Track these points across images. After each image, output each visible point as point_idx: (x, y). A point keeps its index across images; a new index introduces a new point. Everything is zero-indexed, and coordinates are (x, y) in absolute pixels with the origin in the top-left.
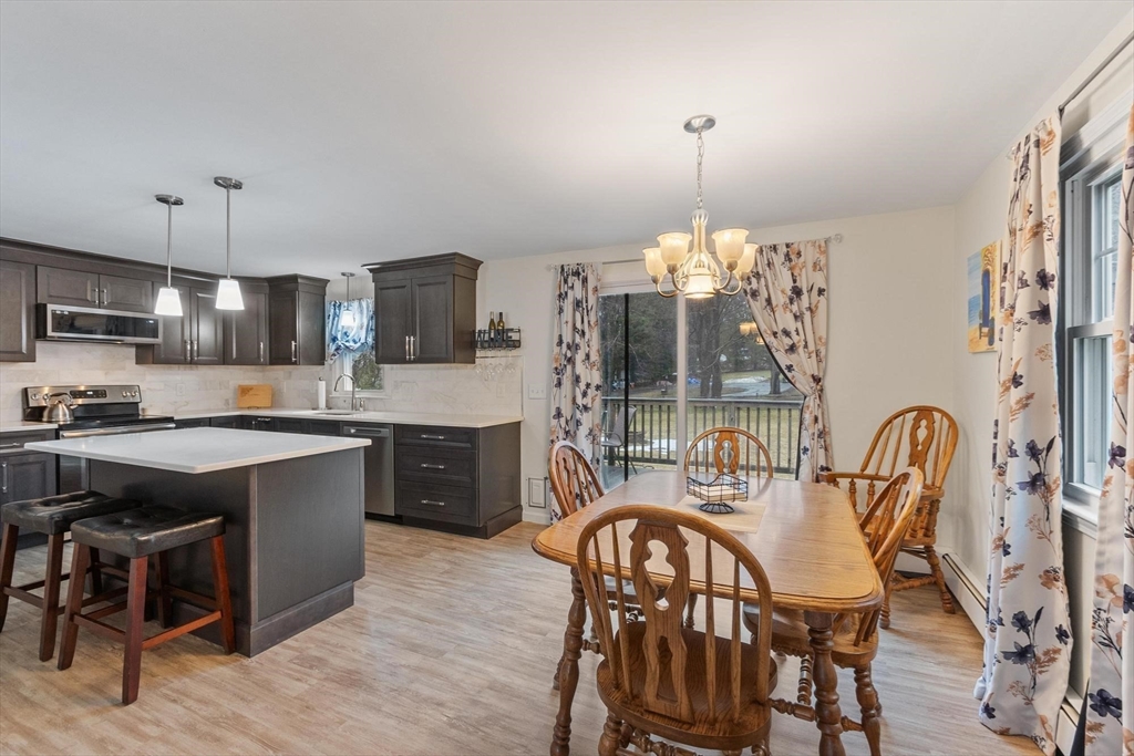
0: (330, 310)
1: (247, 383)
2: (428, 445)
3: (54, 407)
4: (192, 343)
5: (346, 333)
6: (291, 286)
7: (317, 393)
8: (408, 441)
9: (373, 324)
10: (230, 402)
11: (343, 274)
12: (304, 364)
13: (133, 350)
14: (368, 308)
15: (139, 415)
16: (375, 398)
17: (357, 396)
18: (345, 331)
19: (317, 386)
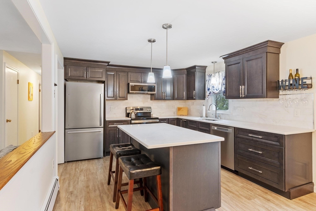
0: (207, 78)
1: (180, 106)
2: (252, 140)
3: (132, 113)
4: (164, 93)
5: (213, 87)
6: (193, 70)
7: (202, 111)
8: (241, 136)
9: (224, 82)
10: (175, 113)
11: (212, 63)
12: (198, 100)
13: (150, 96)
14: (222, 75)
15: (151, 116)
16: (225, 114)
17: (217, 113)
18: (213, 86)
19: (202, 108)
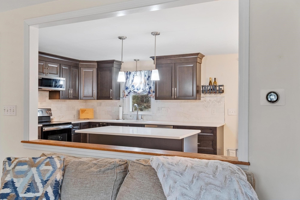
4: (71, 90)
10: (76, 116)
11: (135, 60)
13: (48, 93)
15: (51, 121)
16: (147, 115)
17: (139, 114)
18: (132, 85)
19: (119, 109)
